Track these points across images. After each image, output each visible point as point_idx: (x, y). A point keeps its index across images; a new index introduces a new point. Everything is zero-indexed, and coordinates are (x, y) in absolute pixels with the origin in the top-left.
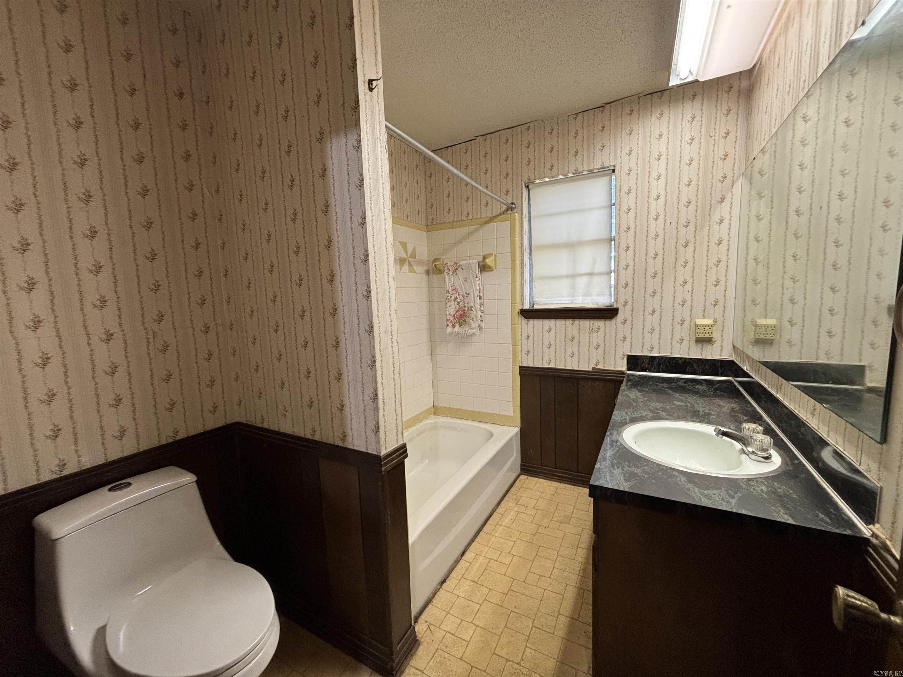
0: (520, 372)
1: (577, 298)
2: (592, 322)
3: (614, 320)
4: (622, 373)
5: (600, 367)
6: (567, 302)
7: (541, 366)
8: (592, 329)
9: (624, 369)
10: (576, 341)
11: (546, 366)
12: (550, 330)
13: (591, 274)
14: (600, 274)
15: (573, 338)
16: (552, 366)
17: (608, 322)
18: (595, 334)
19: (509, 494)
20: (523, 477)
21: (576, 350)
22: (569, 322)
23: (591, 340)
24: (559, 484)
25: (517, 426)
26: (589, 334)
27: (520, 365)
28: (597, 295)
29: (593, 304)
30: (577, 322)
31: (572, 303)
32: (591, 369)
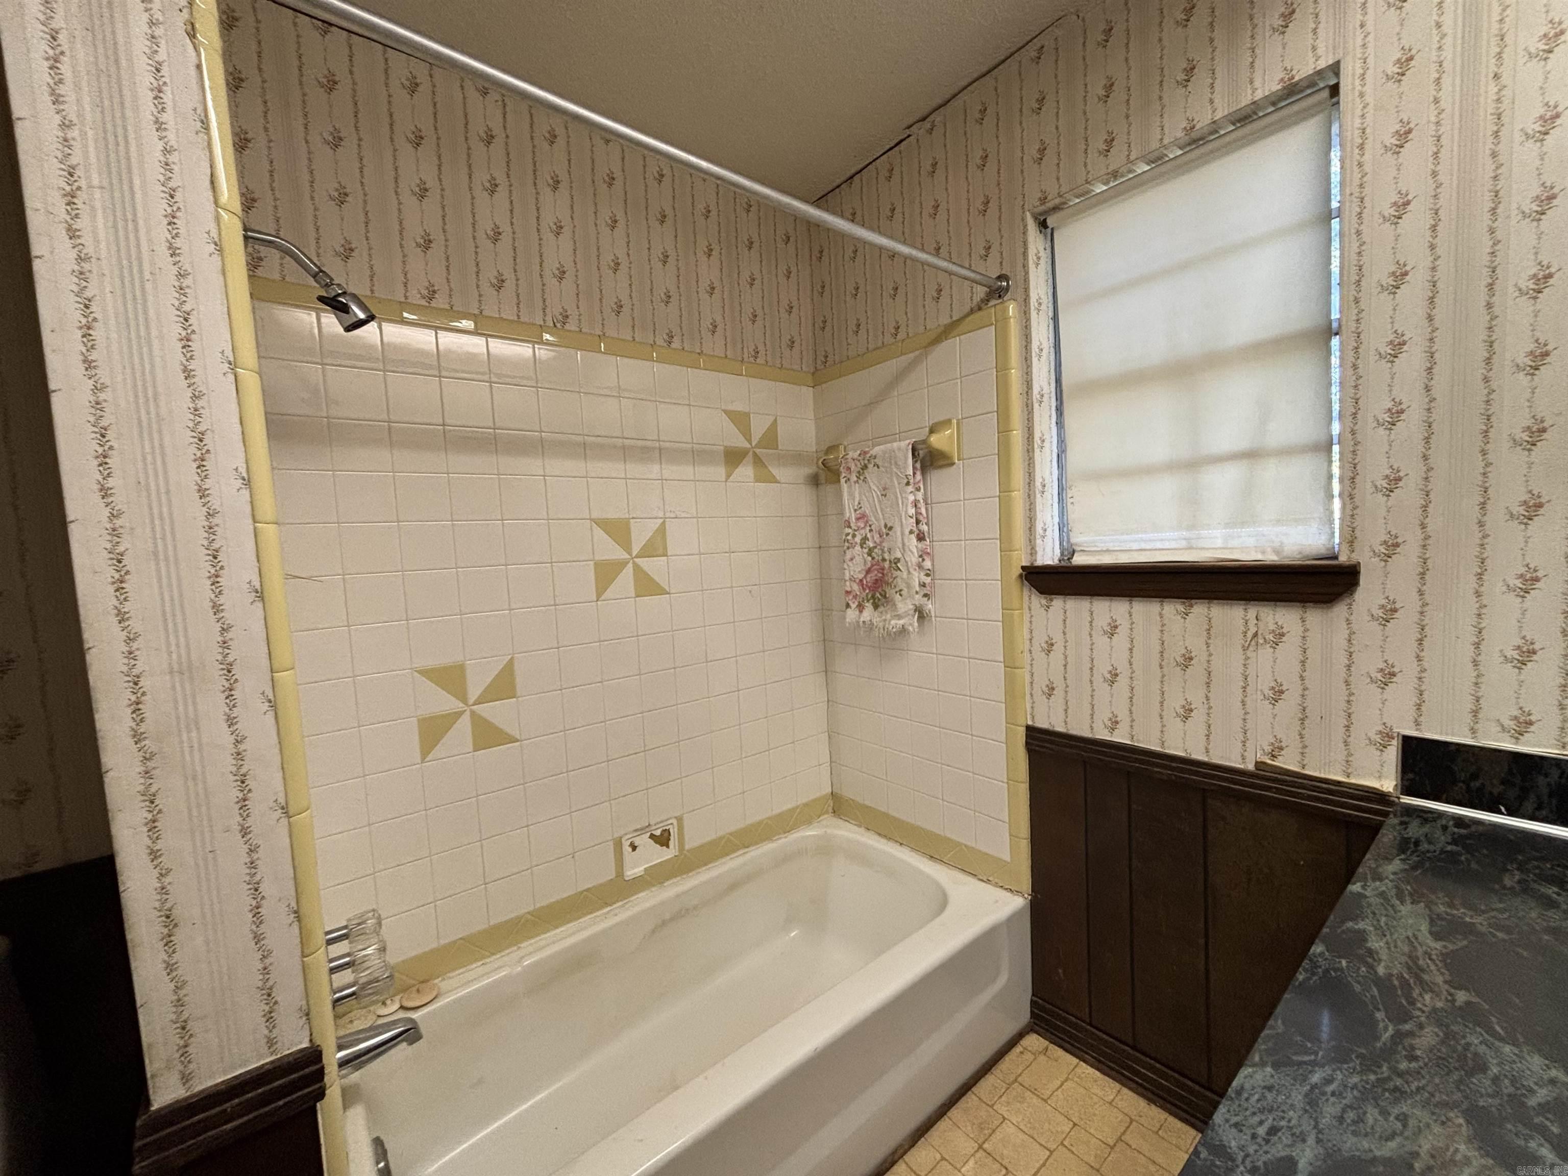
0: (1027, 743)
1: (1204, 533)
2: (1253, 611)
3: (1340, 610)
4: (1380, 797)
5: (1288, 762)
6: (1173, 545)
7: (1087, 734)
8: (1256, 635)
9: (1388, 784)
10: (1197, 668)
11: (1103, 735)
12: (1112, 631)
13: (1252, 455)
14: (1287, 452)
15: (1188, 659)
16: (1120, 737)
17: (1315, 616)
18: (1266, 652)
19: (969, 1100)
21: (1196, 698)
22: (1171, 609)
23: (1251, 671)
25: (1017, 893)
26: (1245, 649)
27: (1030, 723)
28: (1278, 522)
29: (1263, 553)
30: (1200, 609)
31: (1191, 548)
32: (1251, 767)
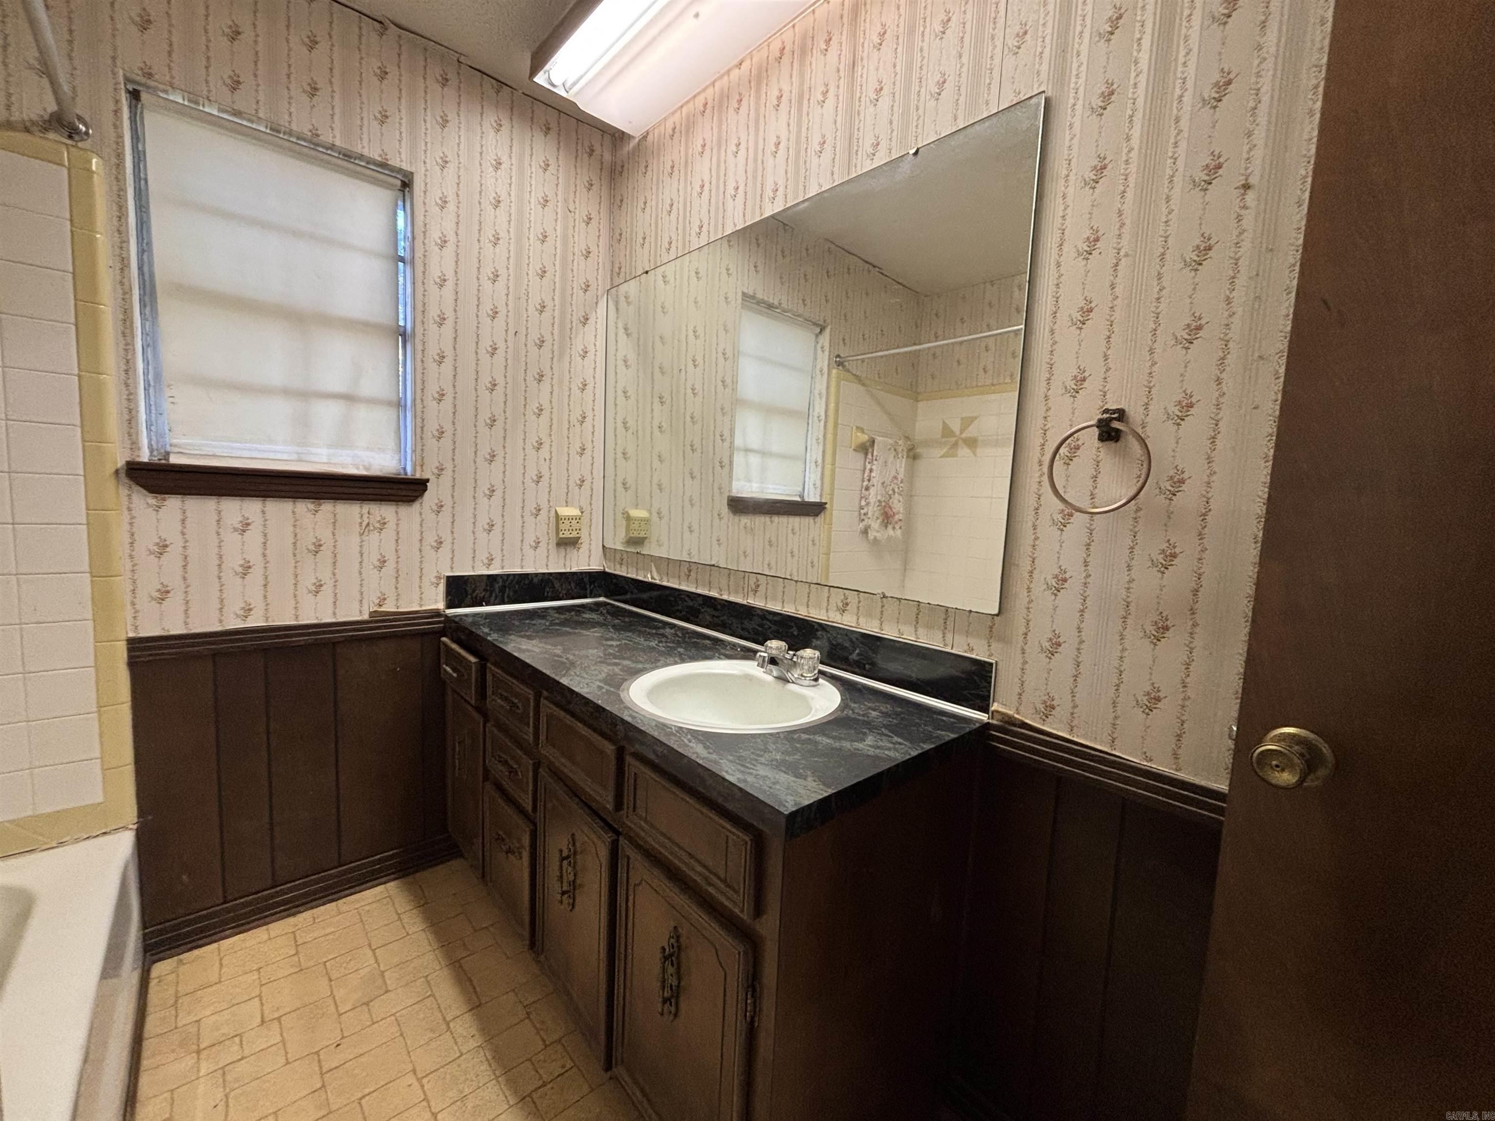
0: (130, 657)
1: (314, 450)
2: (366, 507)
3: (416, 506)
4: (437, 613)
5: (389, 607)
6: (285, 457)
7: (216, 628)
8: (368, 524)
9: (441, 605)
10: (326, 553)
11: (234, 623)
12: (246, 526)
13: (349, 398)
14: (372, 401)
15: (318, 546)
16: (255, 621)
17: (404, 510)
18: (375, 536)
20: (160, 969)
21: (326, 576)
22: (303, 507)
23: (365, 550)
24: (291, 920)
25: (125, 828)
26: (361, 534)
27: (131, 635)
28: (368, 449)
29: (358, 468)
30: (327, 507)
31: (300, 460)
32: (366, 617)
